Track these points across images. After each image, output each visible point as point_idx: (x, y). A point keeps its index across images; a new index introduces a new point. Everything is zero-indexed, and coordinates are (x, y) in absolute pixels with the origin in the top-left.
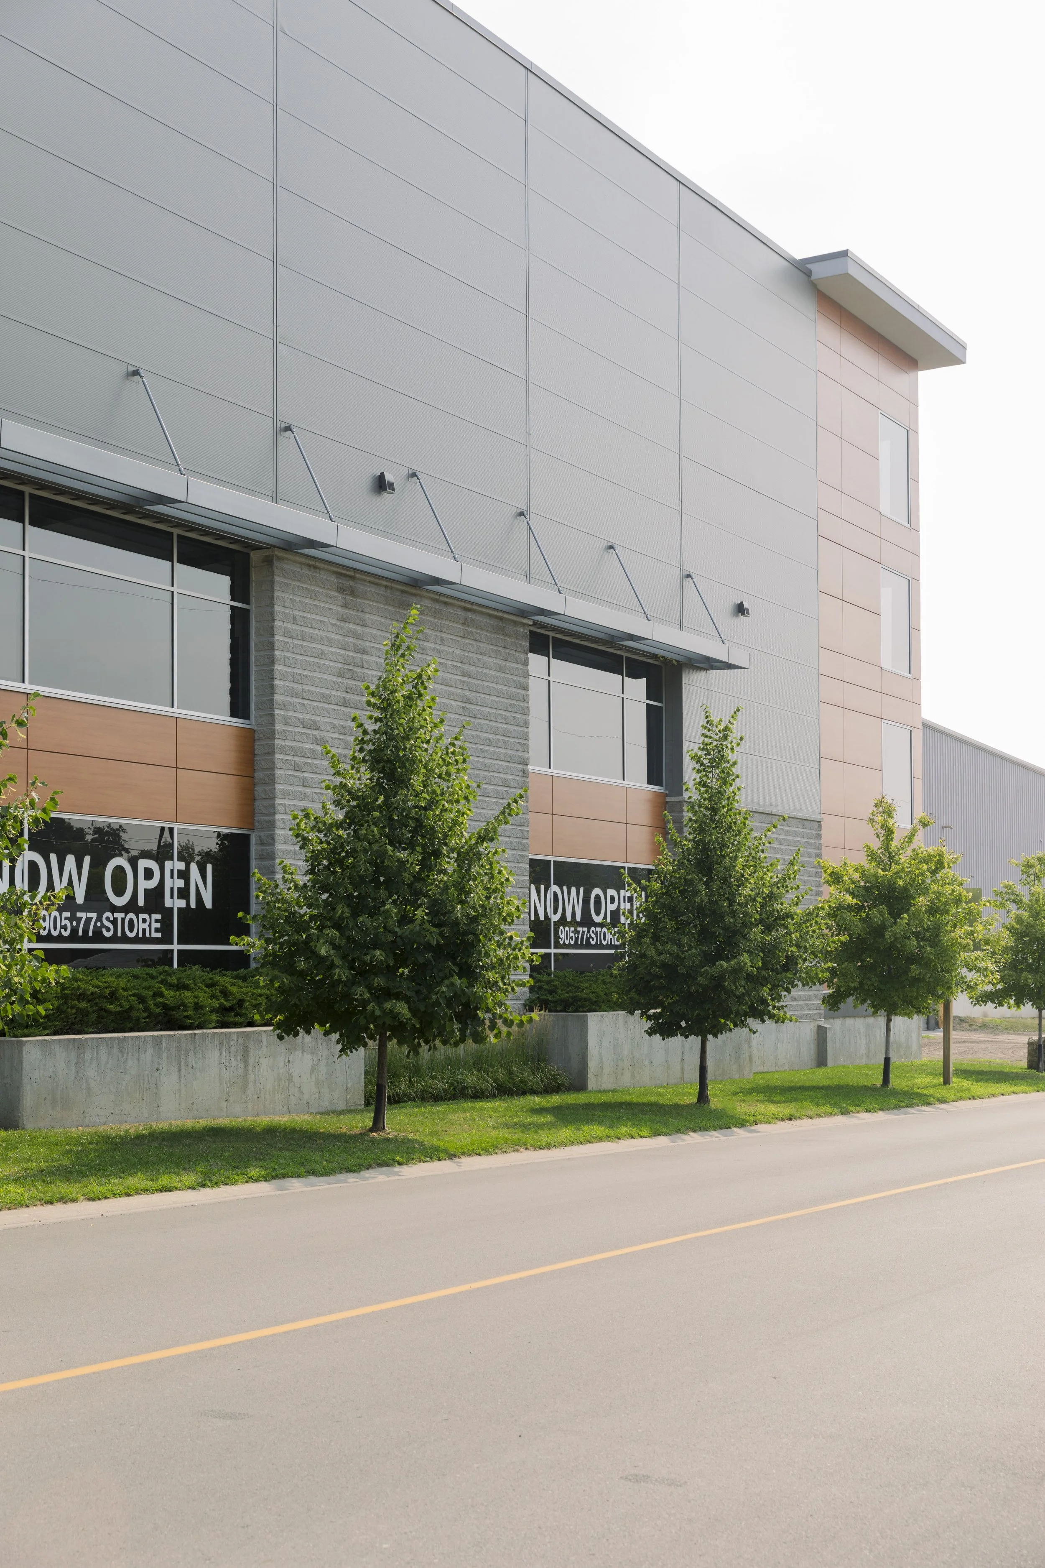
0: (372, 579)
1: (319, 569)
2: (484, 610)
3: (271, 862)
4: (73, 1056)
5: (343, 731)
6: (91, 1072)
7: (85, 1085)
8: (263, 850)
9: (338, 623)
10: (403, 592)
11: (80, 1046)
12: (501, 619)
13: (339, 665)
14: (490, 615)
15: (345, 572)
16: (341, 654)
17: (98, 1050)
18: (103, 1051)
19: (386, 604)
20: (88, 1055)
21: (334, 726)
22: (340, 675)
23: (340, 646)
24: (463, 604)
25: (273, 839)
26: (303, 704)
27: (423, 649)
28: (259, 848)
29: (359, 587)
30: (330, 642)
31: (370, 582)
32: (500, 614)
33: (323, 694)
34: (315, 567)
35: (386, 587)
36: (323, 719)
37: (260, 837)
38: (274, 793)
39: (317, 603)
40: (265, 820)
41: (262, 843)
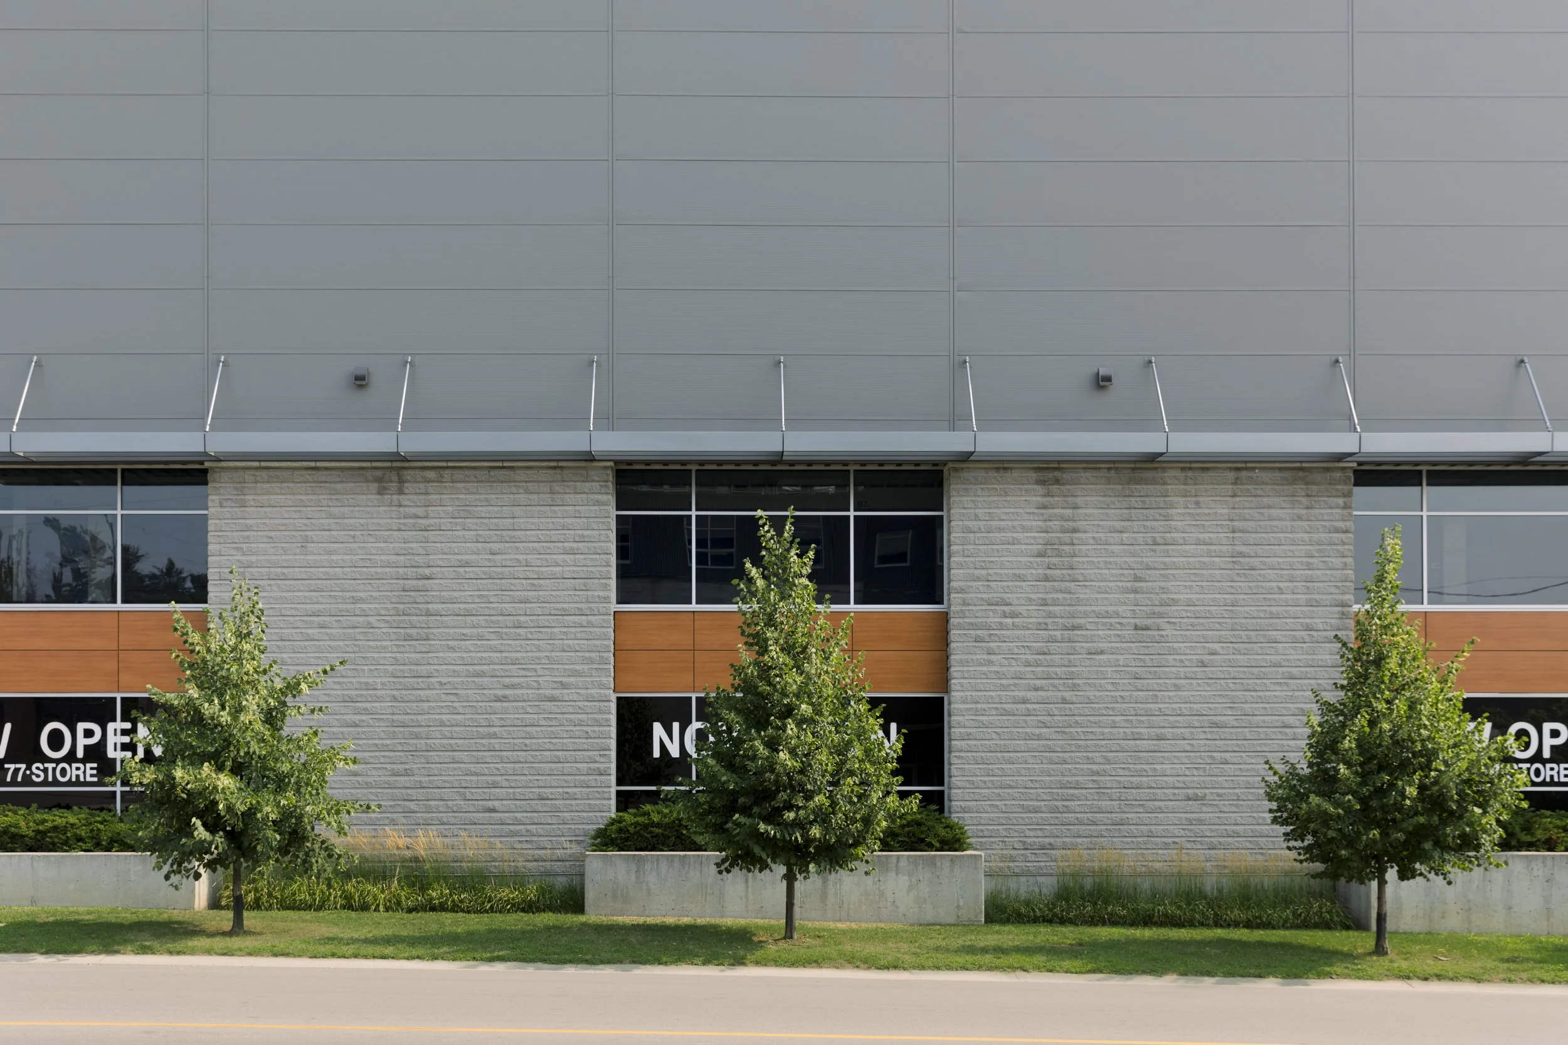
0: (1084, 465)
1: (1011, 469)
2: (1267, 465)
4: (633, 867)
5: (1044, 602)
6: (652, 878)
7: (645, 887)
9: (1037, 511)
10: (1134, 469)
11: (640, 861)
12: (1301, 469)
13: (1040, 547)
14: (1280, 469)
15: (1045, 466)
16: (1039, 537)
17: (658, 864)
18: (664, 867)
19: (1109, 484)
20: (648, 867)
21: (1030, 600)
22: (1041, 555)
23: (1039, 530)
24: (1230, 465)
26: (988, 586)
27: (1165, 516)
29: (1066, 476)
30: (1025, 529)
31: (1084, 468)
32: (1298, 465)
33: (1015, 574)
34: (1005, 469)
35: (1109, 469)
36: (1015, 595)
39: (1009, 498)
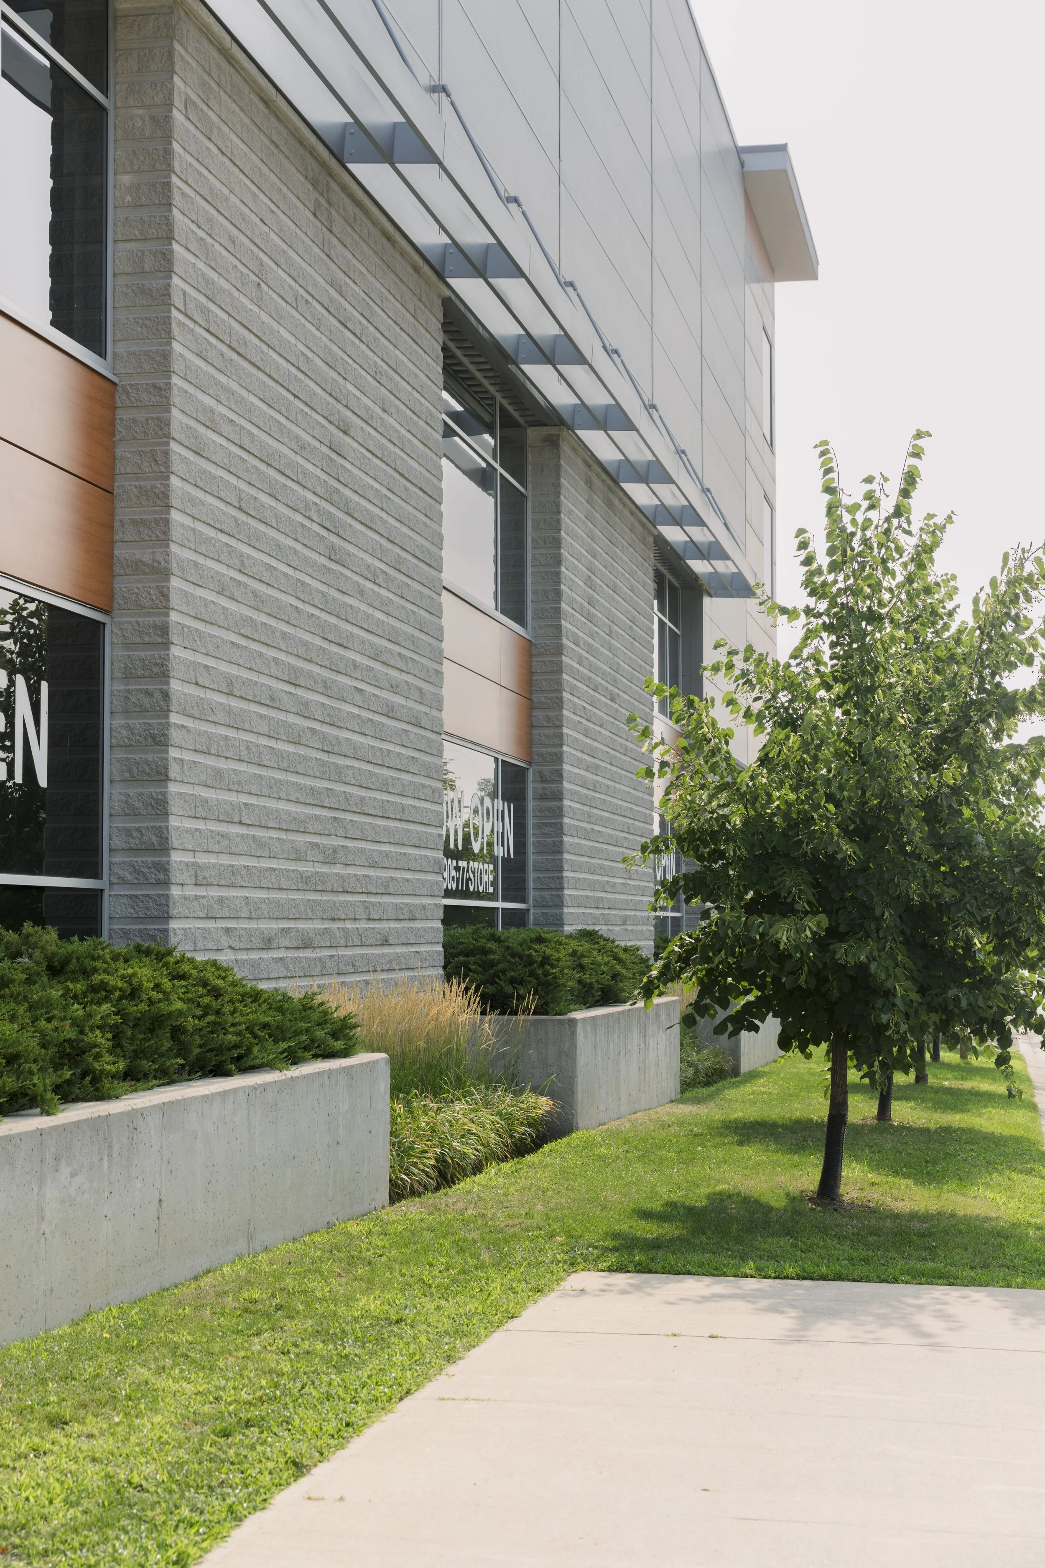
3: (557, 803)
8: (544, 788)
25: (561, 776)
28: (539, 786)
37: (540, 773)
38: (561, 721)
40: (548, 753)
41: (543, 780)
